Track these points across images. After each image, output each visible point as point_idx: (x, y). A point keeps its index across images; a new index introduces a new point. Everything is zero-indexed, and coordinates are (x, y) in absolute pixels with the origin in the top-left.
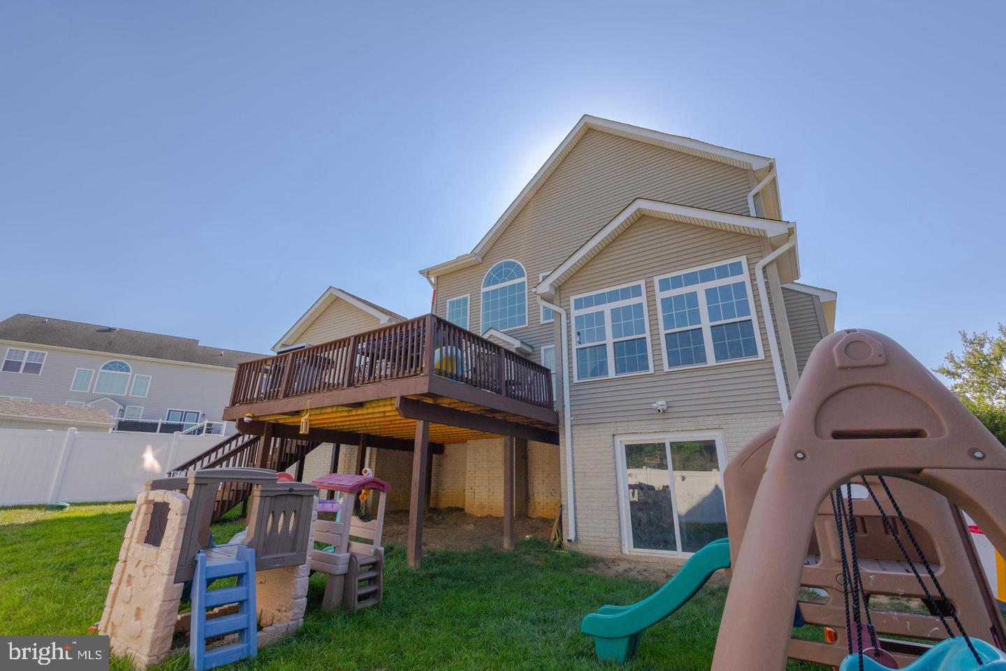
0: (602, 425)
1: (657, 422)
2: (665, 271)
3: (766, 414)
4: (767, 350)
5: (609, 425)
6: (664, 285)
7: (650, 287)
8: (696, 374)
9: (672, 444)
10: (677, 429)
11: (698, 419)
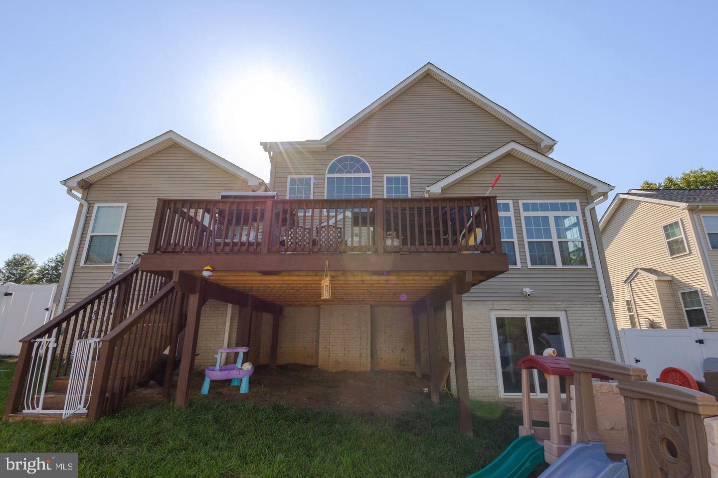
0: (482, 302)
1: (523, 302)
2: (526, 197)
3: (593, 303)
4: (593, 263)
5: (487, 302)
6: (526, 207)
7: (516, 206)
8: (550, 272)
9: (532, 319)
10: (537, 309)
11: (550, 303)
